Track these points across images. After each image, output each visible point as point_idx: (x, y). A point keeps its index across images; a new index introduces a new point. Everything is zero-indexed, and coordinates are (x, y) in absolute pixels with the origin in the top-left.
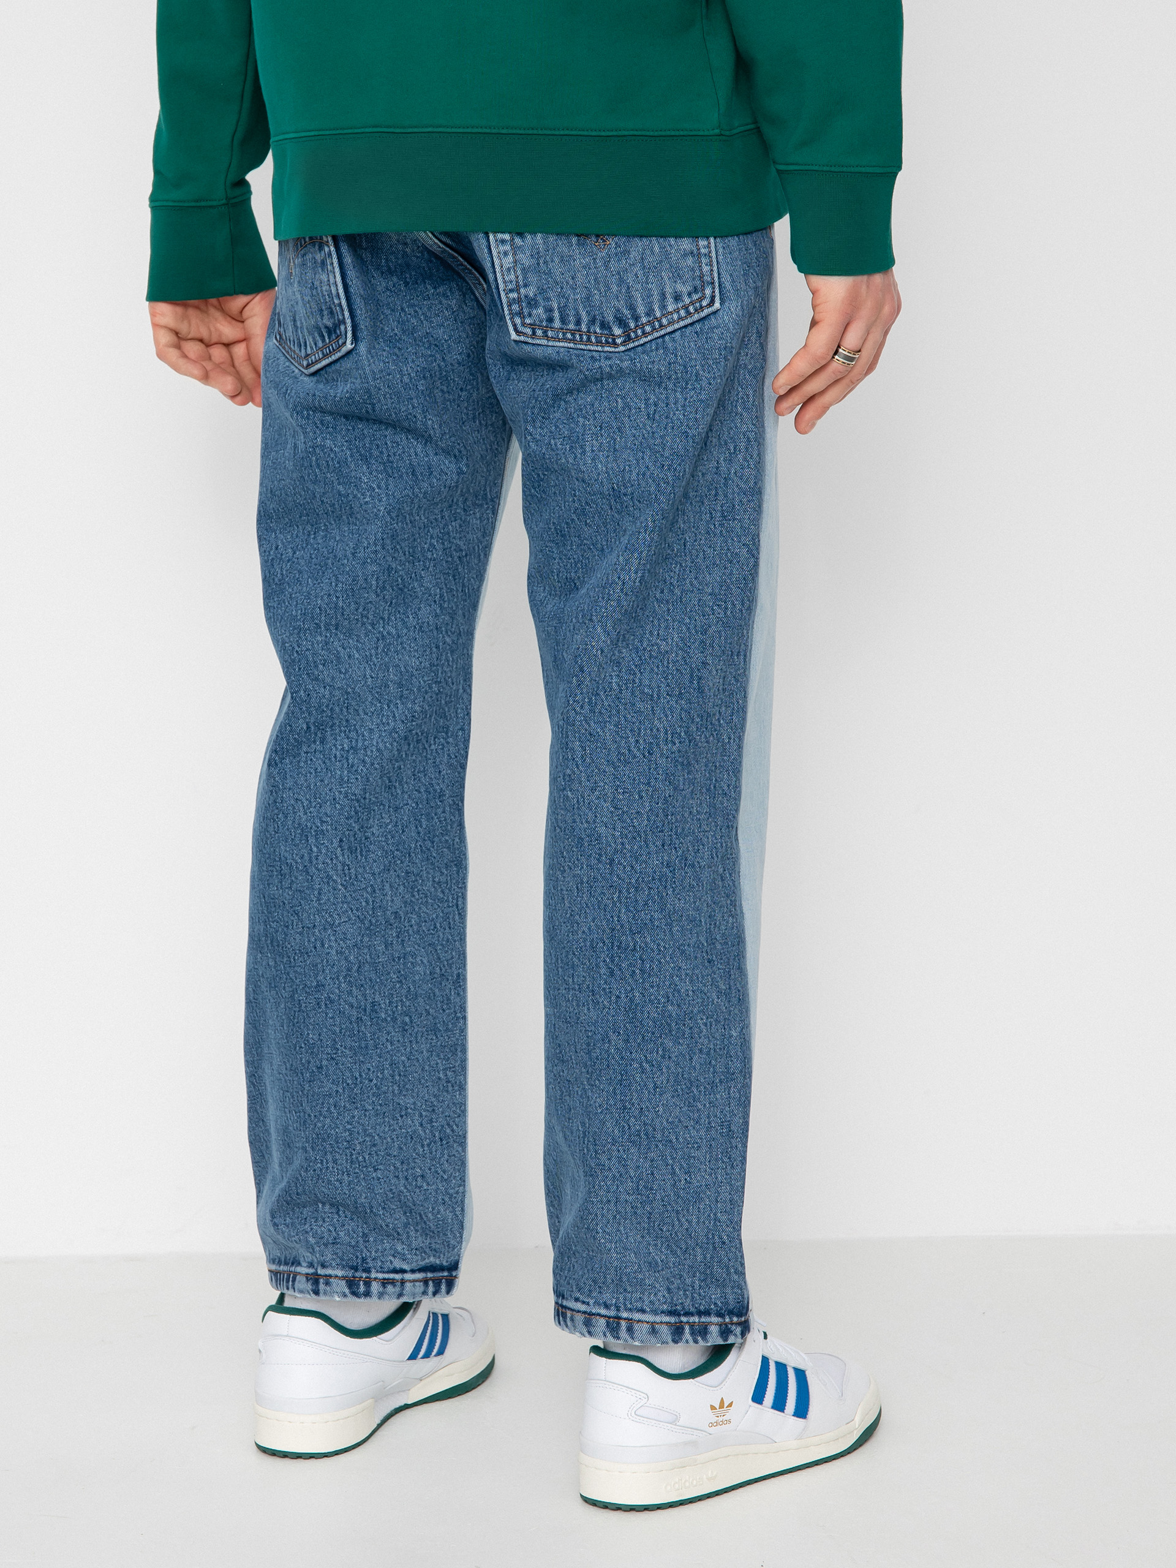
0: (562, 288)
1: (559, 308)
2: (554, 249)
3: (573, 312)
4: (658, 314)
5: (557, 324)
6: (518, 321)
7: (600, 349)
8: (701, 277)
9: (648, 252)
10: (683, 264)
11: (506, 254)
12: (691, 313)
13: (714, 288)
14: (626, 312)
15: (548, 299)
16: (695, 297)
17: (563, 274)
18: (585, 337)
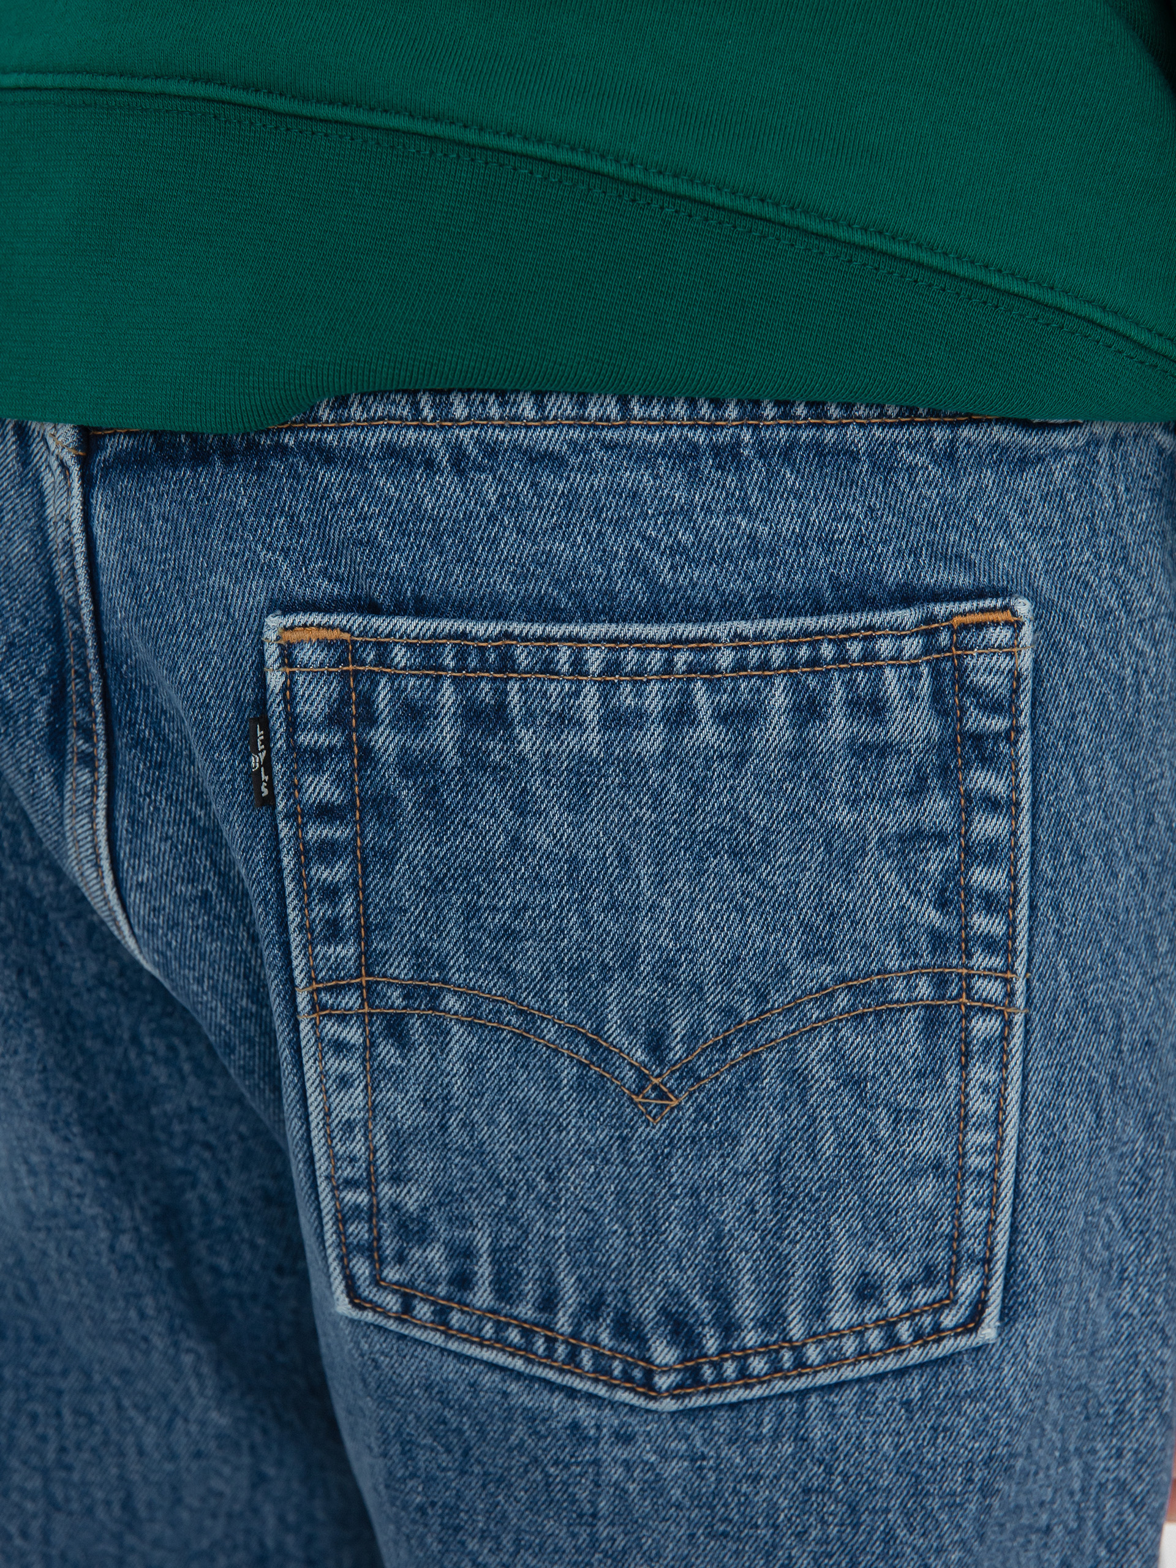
0: (511, 1197)
1: (494, 1250)
2: (500, 1091)
3: (533, 1271)
4: (796, 1331)
5: (483, 1296)
6: (362, 1268)
7: (601, 1391)
8: (956, 1237)
9: (798, 1148)
10: (902, 1195)
11: (344, 1082)
12: (899, 1343)
13: (988, 1277)
14: (700, 1303)
15: (465, 1222)
16: (923, 1296)
17: (519, 1159)
18: (561, 1350)
